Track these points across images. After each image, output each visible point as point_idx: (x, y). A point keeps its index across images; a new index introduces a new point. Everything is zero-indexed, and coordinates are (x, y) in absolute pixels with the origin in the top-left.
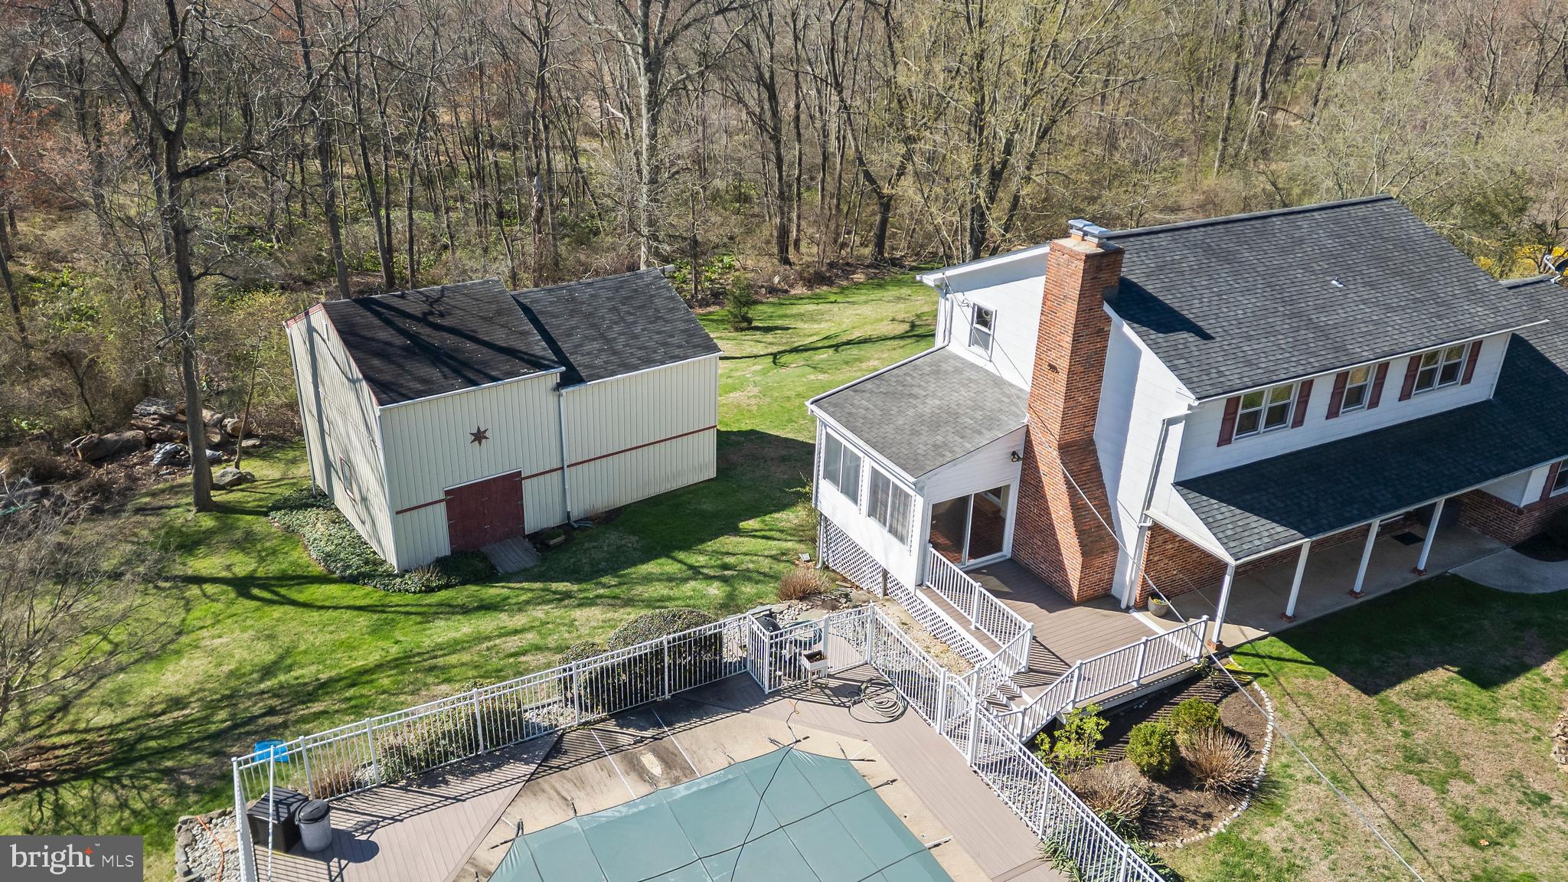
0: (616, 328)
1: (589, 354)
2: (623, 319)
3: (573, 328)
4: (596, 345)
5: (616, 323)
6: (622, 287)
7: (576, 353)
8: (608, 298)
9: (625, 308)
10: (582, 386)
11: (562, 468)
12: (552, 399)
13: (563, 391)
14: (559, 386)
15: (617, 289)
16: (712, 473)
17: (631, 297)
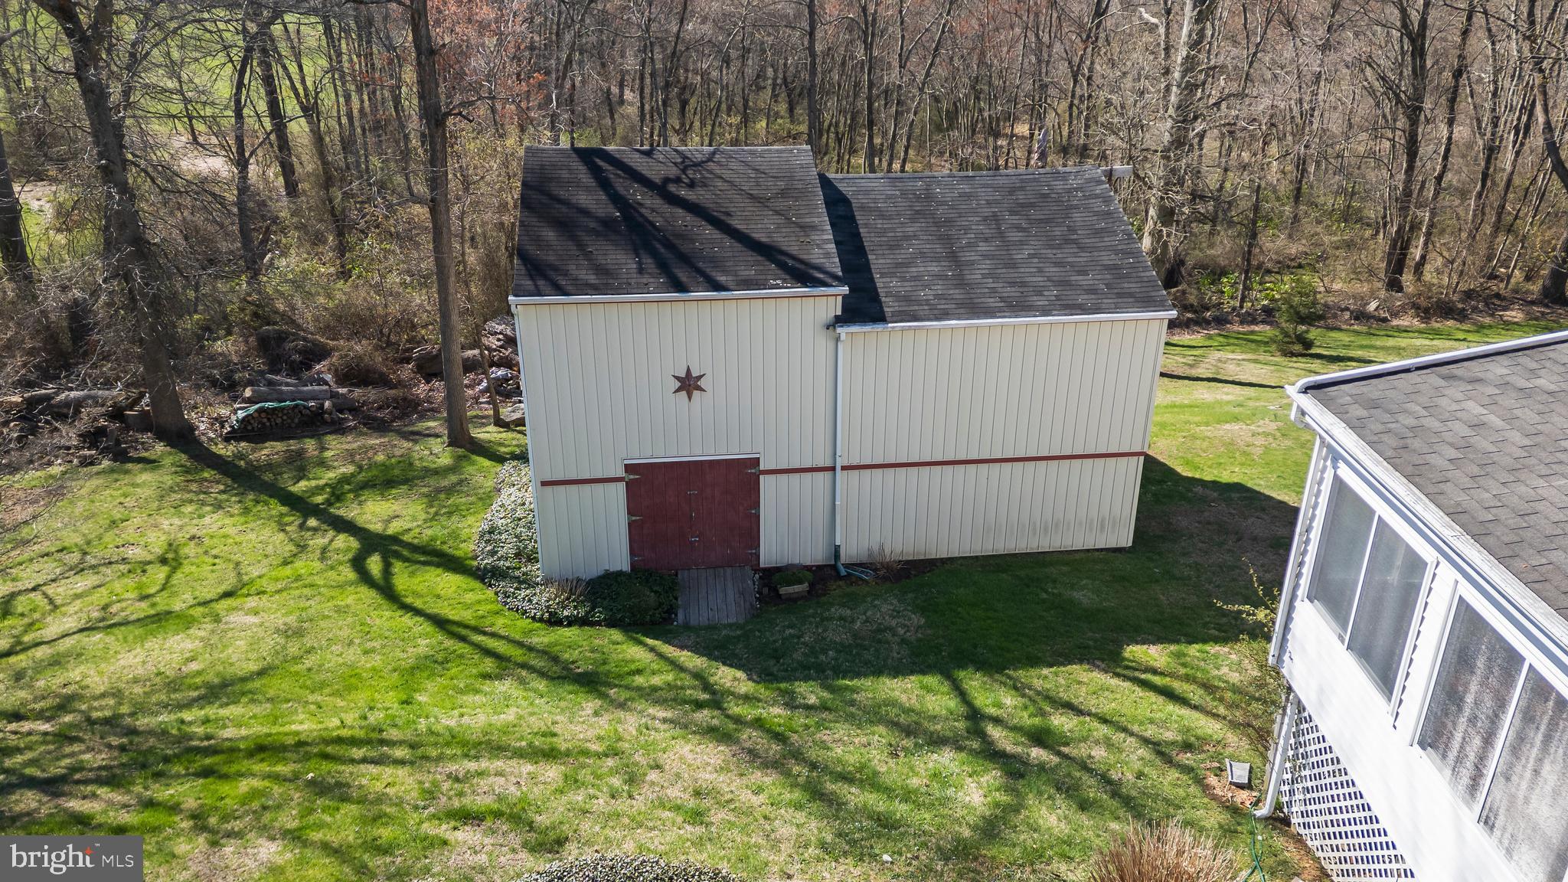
0: (983, 247)
1: (915, 279)
2: (1001, 235)
3: (907, 238)
4: (934, 268)
5: (986, 240)
6: (1022, 188)
7: (892, 275)
8: (988, 203)
9: (1015, 219)
10: (879, 327)
11: (833, 469)
12: (823, 342)
13: (843, 331)
14: (840, 321)
15: (1012, 191)
16: (1124, 538)
17: (1032, 205)
